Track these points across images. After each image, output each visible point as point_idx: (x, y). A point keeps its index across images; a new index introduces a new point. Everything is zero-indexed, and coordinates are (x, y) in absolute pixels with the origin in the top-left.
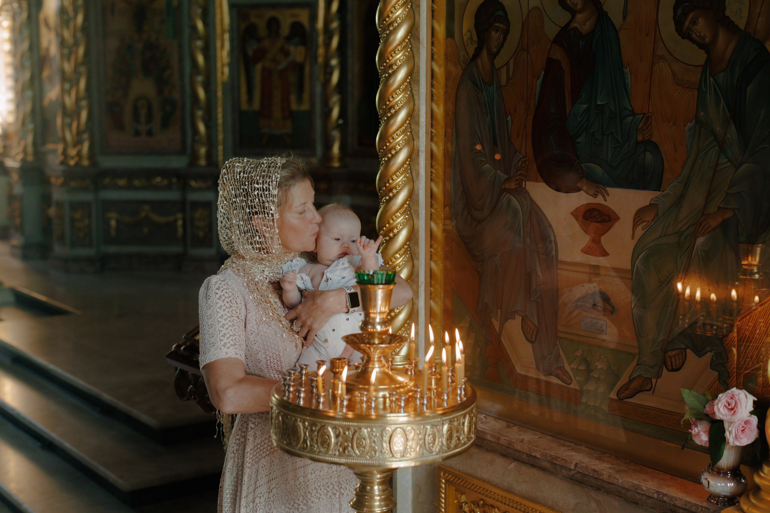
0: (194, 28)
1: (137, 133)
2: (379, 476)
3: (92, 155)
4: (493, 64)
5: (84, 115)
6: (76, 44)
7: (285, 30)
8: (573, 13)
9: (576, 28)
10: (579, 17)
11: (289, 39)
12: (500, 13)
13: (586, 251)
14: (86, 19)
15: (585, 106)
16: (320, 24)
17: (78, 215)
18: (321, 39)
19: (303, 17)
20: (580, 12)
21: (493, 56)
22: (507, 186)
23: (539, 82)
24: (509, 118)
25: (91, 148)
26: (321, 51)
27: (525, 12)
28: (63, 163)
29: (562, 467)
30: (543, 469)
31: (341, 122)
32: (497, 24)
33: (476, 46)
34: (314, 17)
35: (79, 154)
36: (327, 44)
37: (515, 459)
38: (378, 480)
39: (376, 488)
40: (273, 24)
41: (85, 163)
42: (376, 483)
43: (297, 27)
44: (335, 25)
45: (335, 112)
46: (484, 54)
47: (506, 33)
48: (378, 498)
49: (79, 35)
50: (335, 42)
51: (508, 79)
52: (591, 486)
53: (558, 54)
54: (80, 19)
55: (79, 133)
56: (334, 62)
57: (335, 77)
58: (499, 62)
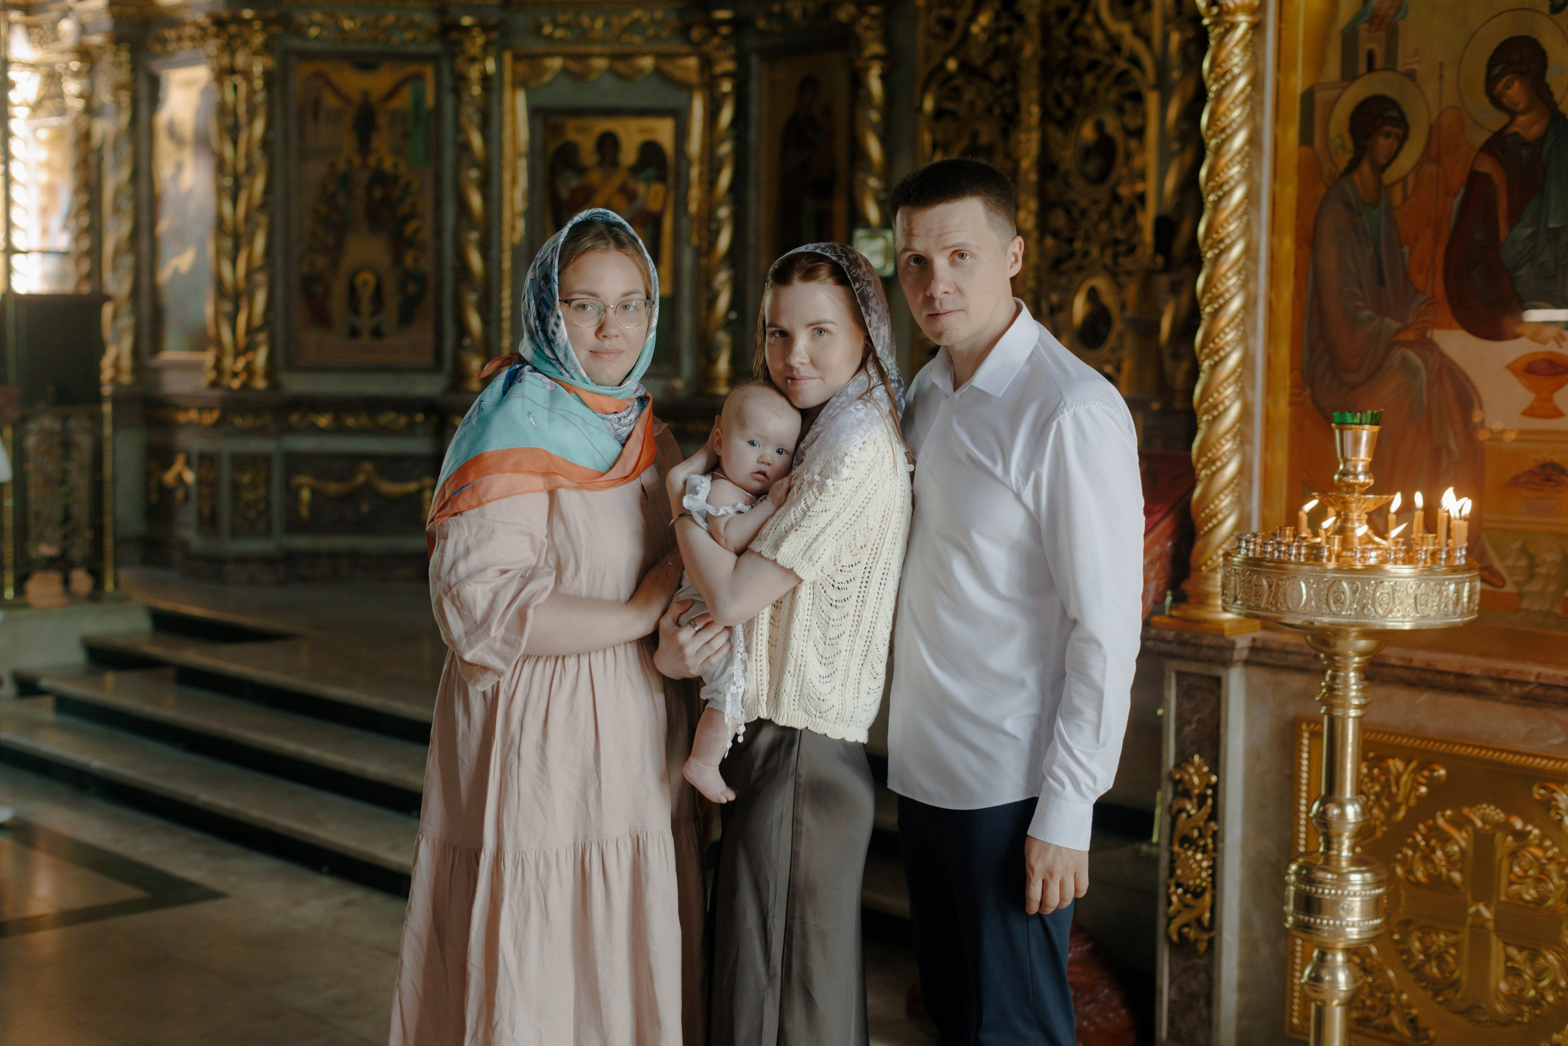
0: (465, 147)
1: (354, 333)
2: (1357, 659)
3: (270, 372)
4: (1379, 181)
5: (260, 299)
6: (250, 170)
7: (629, 155)
8: (1513, 114)
9: (1516, 134)
10: (1522, 119)
11: (636, 170)
12: (1393, 113)
13: (1529, 412)
14: (269, 126)
15: (1529, 231)
16: (695, 145)
17: (246, 478)
18: (695, 172)
19: (663, 131)
20: (1523, 113)
21: (1380, 169)
22: (1401, 337)
23: (1456, 202)
24: (1406, 249)
25: (270, 358)
26: (695, 194)
27: (1435, 115)
28: (214, 384)
29: (1513, 682)
30: (1478, 693)
31: (733, 316)
32: (1387, 128)
33: (1350, 156)
34: (681, 134)
35: (249, 369)
36: (711, 182)
37: (1431, 687)
38: (1355, 665)
39: (1352, 674)
40: (608, 144)
41: (260, 383)
42: (1351, 669)
43: (650, 151)
44: (725, 148)
45: (723, 301)
46: (1365, 167)
47: (1403, 139)
48: (1354, 687)
49: (258, 156)
50: (725, 178)
51: (1405, 199)
52: (1555, 703)
53: (1487, 166)
54: (259, 127)
55: (250, 331)
56: (724, 212)
57: (724, 241)
58: (1390, 176)
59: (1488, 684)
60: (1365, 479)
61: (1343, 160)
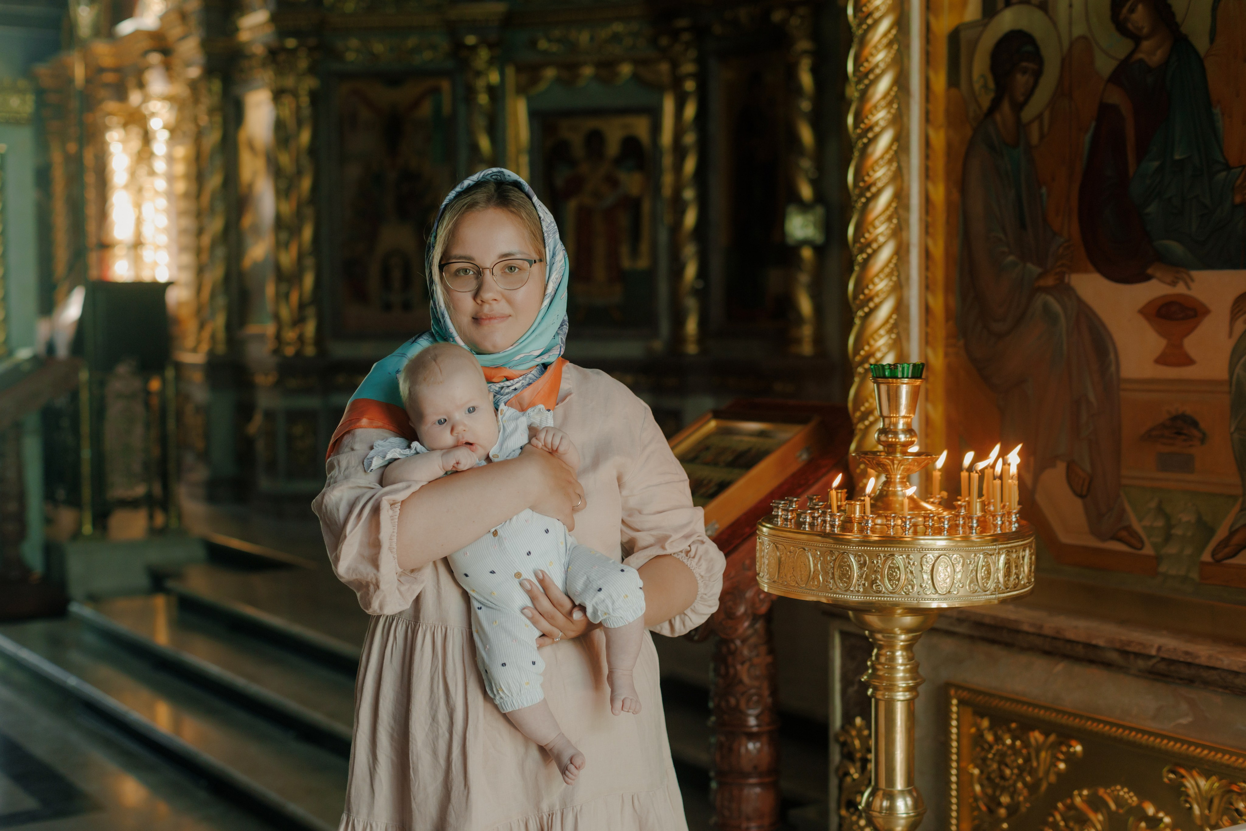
0: (474, 148)
1: (387, 307)
2: (903, 637)
3: (320, 339)
4: (1018, 119)
5: (309, 280)
6: (299, 173)
7: (613, 148)
8: (1137, 39)
9: (1141, 61)
10: (1146, 45)
11: (619, 161)
12: (1029, 48)
13: (1162, 360)
14: (315, 136)
15: (1156, 164)
16: (667, 137)
17: (298, 430)
18: (667, 161)
19: (641, 127)
20: (1147, 37)
21: (1018, 107)
22: (1042, 283)
23: (1087, 138)
24: (1044, 190)
25: (319, 329)
26: (668, 179)
27: (1066, 44)
28: (276, 352)
29: (1137, 655)
31: (700, 285)
32: (1024, 64)
33: (992, 95)
34: (656, 128)
35: (301, 339)
36: (678, 167)
37: (1066, 657)
38: (902, 643)
39: (899, 653)
40: (595, 140)
41: (310, 351)
42: (898, 647)
43: (631, 145)
44: (690, 139)
45: (691, 271)
46: (1006, 107)
47: (1038, 74)
48: (902, 668)
49: (306, 162)
50: (690, 165)
51: (1042, 137)
53: (1116, 97)
54: (305, 137)
55: (302, 306)
56: (689, 194)
57: (690, 218)
58: (1028, 113)
59: (1114, 656)
60: (906, 437)
61: (986, 102)
